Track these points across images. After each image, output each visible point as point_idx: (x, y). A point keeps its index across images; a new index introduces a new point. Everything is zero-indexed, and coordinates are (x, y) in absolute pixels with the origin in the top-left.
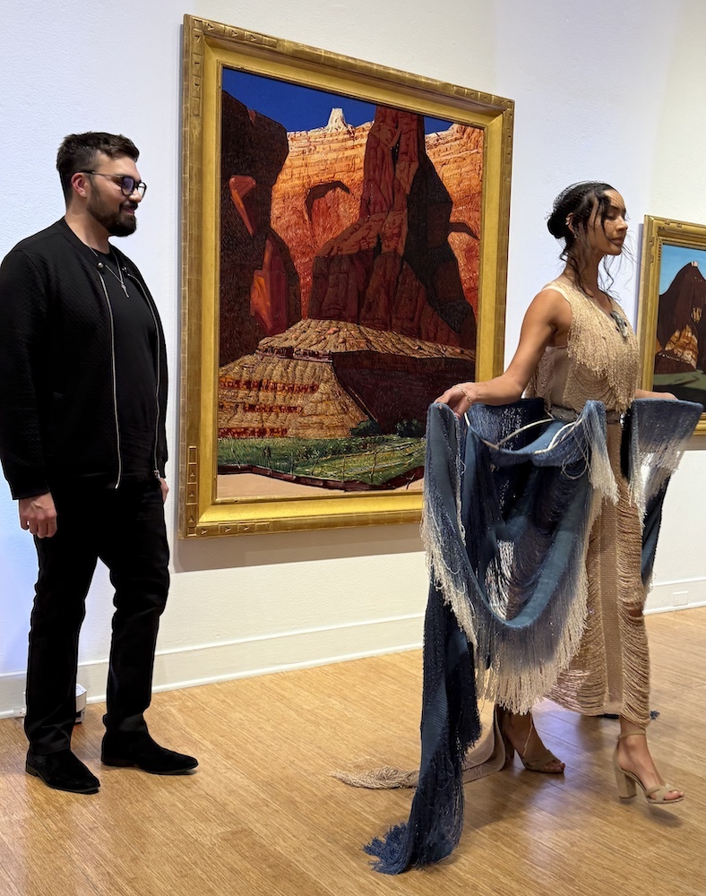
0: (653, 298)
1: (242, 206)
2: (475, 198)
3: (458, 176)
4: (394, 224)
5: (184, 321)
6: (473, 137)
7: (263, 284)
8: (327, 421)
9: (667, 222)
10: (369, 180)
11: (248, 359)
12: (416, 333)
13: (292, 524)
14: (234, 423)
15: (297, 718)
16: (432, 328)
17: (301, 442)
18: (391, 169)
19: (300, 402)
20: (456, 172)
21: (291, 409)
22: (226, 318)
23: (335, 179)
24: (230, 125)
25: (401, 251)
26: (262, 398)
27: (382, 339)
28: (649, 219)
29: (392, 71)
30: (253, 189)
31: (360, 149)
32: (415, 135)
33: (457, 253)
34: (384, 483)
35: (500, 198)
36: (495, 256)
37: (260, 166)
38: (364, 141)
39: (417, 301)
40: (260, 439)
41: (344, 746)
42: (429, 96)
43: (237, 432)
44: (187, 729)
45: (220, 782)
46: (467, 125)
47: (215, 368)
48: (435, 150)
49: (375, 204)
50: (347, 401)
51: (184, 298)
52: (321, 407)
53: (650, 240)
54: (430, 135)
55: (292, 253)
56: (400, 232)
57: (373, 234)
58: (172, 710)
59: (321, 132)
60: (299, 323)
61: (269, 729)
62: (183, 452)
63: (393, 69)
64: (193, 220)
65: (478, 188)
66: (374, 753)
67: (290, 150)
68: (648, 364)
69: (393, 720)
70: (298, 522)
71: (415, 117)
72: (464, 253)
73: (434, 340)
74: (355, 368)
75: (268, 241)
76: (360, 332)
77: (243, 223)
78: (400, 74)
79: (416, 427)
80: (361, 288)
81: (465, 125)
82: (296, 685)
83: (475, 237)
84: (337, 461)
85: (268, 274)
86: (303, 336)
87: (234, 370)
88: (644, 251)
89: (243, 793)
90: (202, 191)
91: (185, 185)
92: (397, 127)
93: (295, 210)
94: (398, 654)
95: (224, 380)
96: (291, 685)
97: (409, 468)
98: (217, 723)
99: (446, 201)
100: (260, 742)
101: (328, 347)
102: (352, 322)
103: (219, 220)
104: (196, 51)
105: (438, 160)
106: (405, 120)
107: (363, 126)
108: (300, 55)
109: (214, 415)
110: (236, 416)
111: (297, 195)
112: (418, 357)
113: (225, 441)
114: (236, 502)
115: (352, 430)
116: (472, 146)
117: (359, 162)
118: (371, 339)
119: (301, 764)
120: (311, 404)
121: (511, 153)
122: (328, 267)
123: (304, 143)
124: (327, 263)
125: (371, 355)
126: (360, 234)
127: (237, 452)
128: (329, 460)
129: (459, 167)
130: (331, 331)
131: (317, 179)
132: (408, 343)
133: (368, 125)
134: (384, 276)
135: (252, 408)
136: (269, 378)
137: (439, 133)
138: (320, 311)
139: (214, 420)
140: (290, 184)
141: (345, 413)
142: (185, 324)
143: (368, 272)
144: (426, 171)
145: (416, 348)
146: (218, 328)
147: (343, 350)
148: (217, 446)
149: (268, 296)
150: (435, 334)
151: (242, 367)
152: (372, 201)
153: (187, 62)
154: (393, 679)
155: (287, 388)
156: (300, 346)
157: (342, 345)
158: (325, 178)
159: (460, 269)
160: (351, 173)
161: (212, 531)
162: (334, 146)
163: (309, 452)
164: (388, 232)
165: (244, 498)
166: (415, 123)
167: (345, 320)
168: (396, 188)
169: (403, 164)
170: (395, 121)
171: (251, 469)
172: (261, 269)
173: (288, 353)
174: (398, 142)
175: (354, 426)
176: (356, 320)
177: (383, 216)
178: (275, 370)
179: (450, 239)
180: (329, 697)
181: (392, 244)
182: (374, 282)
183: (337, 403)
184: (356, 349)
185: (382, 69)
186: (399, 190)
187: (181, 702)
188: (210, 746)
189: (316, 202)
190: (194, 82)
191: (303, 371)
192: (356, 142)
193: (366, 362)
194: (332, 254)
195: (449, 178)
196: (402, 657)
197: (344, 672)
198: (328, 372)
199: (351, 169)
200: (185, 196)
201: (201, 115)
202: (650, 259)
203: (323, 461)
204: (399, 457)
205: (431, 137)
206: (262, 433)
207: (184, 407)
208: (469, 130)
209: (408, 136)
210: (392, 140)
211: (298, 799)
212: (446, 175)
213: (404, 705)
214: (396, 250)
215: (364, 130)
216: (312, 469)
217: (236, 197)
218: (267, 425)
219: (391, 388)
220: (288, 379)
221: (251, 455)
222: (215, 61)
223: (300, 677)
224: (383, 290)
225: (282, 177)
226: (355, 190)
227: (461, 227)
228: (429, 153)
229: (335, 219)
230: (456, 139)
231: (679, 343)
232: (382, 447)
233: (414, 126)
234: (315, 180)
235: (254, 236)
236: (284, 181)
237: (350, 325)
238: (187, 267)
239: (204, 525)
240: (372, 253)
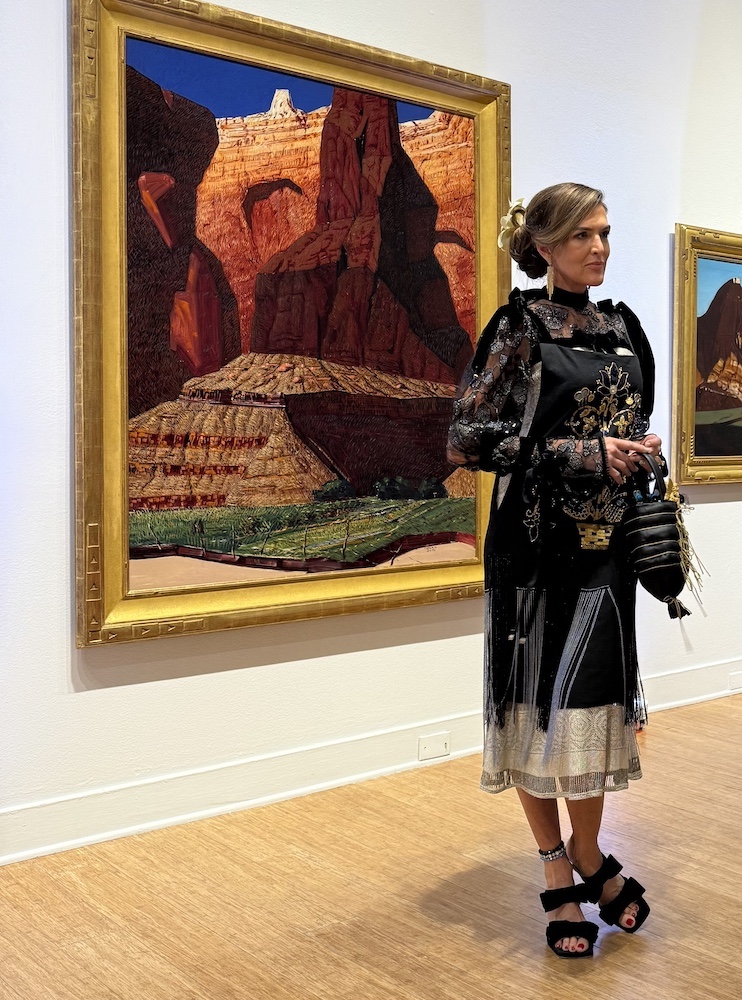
0: (689, 320)
1: (156, 211)
2: (466, 202)
3: (444, 174)
4: (363, 232)
5: (78, 359)
6: (460, 127)
7: (188, 310)
8: (280, 483)
9: (703, 231)
10: (328, 178)
11: (168, 407)
12: (398, 369)
13: (235, 620)
14: (150, 491)
15: (243, 874)
16: (417, 361)
17: (246, 512)
18: (356, 165)
19: (242, 460)
20: (441, 169)
21: (229, 470)
22: (136, 354)
23: (282, 177)
24: (138, 109)
25: (373, 266)
26: (190, 456)
27: (352, 377)
28: (681, 228)
29: (351, 45)
30: (171, 189)
31: (314, 139)
32: (387, 123)
33: (446, 268)
34: (360, 560)
35: (499, 202)
36: (494, 273)
37: (181, 160)
38: (319, 129)
39: (396, 328)
40: (188, 511)
41: (305, 909)
42: (402, 76)
43: (155, 503)
44: (92, 901)
45: (131, 971)
46: (452, 113)
47: (122, 420)
48: (412, 142)
49: (337, 207)
50: (308, 457)
51: (78, 330)
52: (272, 466)
53: (684, 253)
54: (406, 124)
55: (226, 269)
56: (371, 242)
57: (334, 245)
58: (73, 875)
59: (262, 119)
60: (238, 359)
61: (205, 892)
62: (80, 532)
63: (354, 43)
64: (88, 230)
65: (470, 190)
66: (344, 914)
67: (221, 141)
68: (687, 400)
69: (372, 868)
70: (244, 616)
71: (385, 101)
72: (455, 267)
73: (421, 376)
74: (317, 414)
75: (192, 255)
76: (323, 368)
77: (159, 233)
78: (362, 48)
79: (401, 485)
80: (322, 312)
81: (449, 113)
82: (245, 830)
83: (470, 249)
84: (296, 534)
85: (193, 296)
86: (245, 375)
87: (149, 421)
88: (677, 266)
89: (161, 985)
90: (101, 192)
91: (77, 184)
92: (361, 113)
93: (229, 215)
94: (385, 778)
95: (135, 435)
96: (237, 830)
97: (394, 538)
98: (134, 889)
99: (430, 205)
100: (190, 911)
101: (279, 388)
102: (311, 356)
103: (124, 229)
104: (88, 15)
105: (417, 154)
106: (372, 106)
107: (318, 111)
108: (230, 23)
109: (123, 482)
110: (154, 482)
111: (230, 197)
112: (400, 398)
113: (139, 515)
114: (156, 595)
115: (315, 493)
116: (460, 138)
117: (314, 156)
118: (337, 376)
119: (244, 937)
120: (257, 462)
121: (508, 148)
122: (276, 286)
123: (239, 131)
124: (274, 283)
125: (337, 396)
126: (317, 245)
127: (156, 529)
128: (284, 533)
129: (444, 164)
130: (283, 368)
131: (258, 176)
132: (387, 380)
133: (323, 111)
134: (353, 299)
135: (175, 470)
136: (198, 430)
137: (417, 122)
138: (267, 343)
139: (123, 489)
140: (222, 182)
141: (306, 472)
142: (79, 364)
143: (331, 293)
144: (402, 168)
145: (398, 387)
146: (126, 367)
147: (300, 392)
148: (128, 522)
149: (194, 325)
150: (422, 370)
151: (161, 418)
152: (332, 203)
153: (77, 29)
154: (376, 811)
155: (223, 443)
156: (240, 388)
157: (299, 385)
158: (268, 175)
159: (452, 288)
160: (303, 169)
161: (122, 635)
162: (280, 135)
163: (257, 524)
164: (356, 243)
165: (166, 589)
166: (386, 108)
167: (302, 354)
168: (364, 188)
169: (371, 159)
170: (359, 105)
171: (176, 550)
172: (184, 290)
173: (224, 397)
174: (364, 132)
175: (318, 488)
176: (317, 353)
177: (348, 222)
178: (208, 418)
179: (437, 251)
180: (289, 843)
181: (362, 257)
182: (339, 305)
183: (293, 459)
184: (317, 390)
185: (339, 42)
186: (368, 191)
187: (86, 863)
188: (122, 923)
189: (257, 205)
190: (87, 54)
191: (245, 420)
192: (309, 131)
193: (331, 407)
194: (281, 270)
195: (431, 177)
196: (390, 781)
197: (311, 807)
198: (279, 420)
199: (303, 164)
200: (77, 199)
201: (97, 94)
202: (684, 275)
203: (276, 536)
204: (380, 525)
205: (406, 127)
206: (190, 502)
207: (80, 473)
208: (455, 118)
209: (376, 124)
210: (356, 130)
211: (237, 987)
212: (429, 173)
213: (388, 846)
214: (366, 264)
215: (318, 116)
216: (261, 546)
217: (148, 199)
218: (197, 491)
219: (367, 438)
220: (225, 430)
221: (176, 531)
222: (115, 29)
223: (252, 820)
224: (351, 315)
225: (209, 173)
226: (310, 191)
227: (451, 237)
228: (405, 146)
229: (282, 226)
230: (439, 130)
231: (723, 374)
232: (356, 513)
233: (384, 112)
234: (254, 178)
235: (174, 249)
236: (213, 179)
237: (308, 360)
238: (81, 290)
239: (113, 626)
240: (335, 269)
